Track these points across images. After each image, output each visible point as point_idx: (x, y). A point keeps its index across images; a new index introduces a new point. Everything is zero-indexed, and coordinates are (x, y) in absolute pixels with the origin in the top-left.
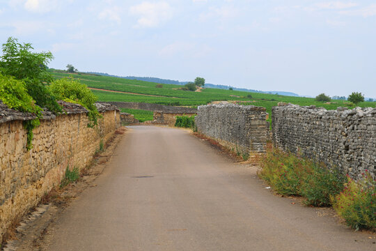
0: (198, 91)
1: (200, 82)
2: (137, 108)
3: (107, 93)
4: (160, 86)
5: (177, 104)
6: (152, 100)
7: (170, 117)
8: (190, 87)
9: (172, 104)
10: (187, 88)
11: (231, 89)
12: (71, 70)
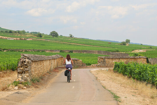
0: (127, 45)
1: (128, 41)
2: (97, 53)
3: (85, 46)
4: (110, 43)
5: (118, 51)
6: (105, 49)
7: (110, 61)
8: (124, 44)
9: (115, 51)
10: (122, 44)
11: (142, 44)
12: (71, 36)
